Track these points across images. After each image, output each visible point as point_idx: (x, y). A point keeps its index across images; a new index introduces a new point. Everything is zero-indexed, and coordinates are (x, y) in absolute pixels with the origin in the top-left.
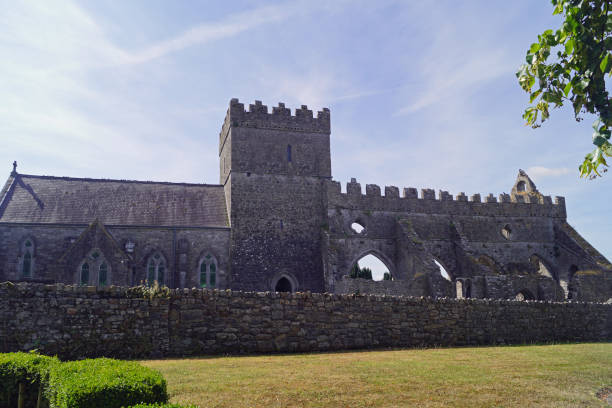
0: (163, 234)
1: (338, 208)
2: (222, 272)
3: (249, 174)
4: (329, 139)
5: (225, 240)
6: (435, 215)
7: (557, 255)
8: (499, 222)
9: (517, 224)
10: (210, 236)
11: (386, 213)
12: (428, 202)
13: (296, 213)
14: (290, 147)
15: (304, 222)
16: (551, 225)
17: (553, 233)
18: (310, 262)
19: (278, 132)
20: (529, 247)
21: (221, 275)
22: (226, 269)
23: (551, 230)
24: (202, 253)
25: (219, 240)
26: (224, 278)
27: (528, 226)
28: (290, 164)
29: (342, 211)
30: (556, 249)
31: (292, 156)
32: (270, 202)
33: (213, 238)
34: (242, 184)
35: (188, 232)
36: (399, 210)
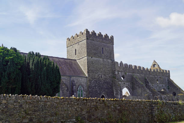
0: (66, 78)
1: (118, 71)
2: (85, 93)
3: (92, 57)
4: (113, 46)
5: (85, 81)
6: (141, 75)
7: (168, 89)
8: (156, 78)
9: (160, 79)
10: (81, 80)
11: (130, 74)
12: (140, 70)
13: (105, 72)
14: (103, 48)
15: (108, 76)
16: (167, 79)
17: (167, 82)
18: (110, 90)
19: (99, 43)
20: (162, 86)
21: (85, 94)
22: (86, 92)
23: (167, 81)
24: (79, 86)
25: (84, 81)
26: (85, 95)
27: (162, 79)
28: (103, 55)
29: (119, 72)
30: (168, 87)
31: (104, 52)
32: (98, 68)
33: (82, 80)
34: (90, 61)
35: (74, 78)
36: (133, 73)
